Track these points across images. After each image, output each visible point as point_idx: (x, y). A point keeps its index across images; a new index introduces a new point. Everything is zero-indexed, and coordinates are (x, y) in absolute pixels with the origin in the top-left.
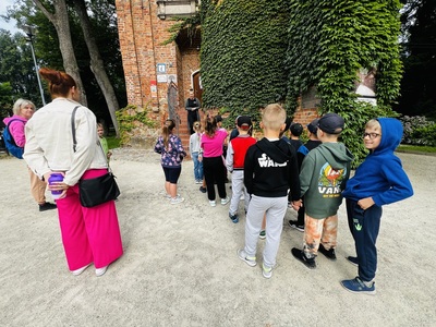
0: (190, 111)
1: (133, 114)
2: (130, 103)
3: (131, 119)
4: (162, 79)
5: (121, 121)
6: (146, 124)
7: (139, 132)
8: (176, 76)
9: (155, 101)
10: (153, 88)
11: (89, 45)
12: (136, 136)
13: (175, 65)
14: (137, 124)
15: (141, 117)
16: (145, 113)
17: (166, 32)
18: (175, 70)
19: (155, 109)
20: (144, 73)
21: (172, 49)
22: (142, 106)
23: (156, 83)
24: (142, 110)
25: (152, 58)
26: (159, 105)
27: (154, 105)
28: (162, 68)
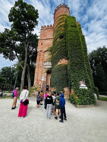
0: (47, 88)
1: (34, 88)
2: (34, 85)
3: (33, 89)
4: (42, 80)
5: (31, 90)
6: (37, 90)
7: (34, 93)
8: (46, 79)
9: (40, 85)
10: (40, 82)
11: (28, 71)
12: (34, 94)
13: (46, 77)
14: (35, 90)
15: (36, 89)
16: (37, 88)
17: (45, 71)
18: (46, 78)
19: (40, 87)
20: (39, 78)
21: (46, 74)
22: (37, 86)
23: (41, 81)
24: (36, 87)
25: (41, 76)
26: (41, 86)
27: (40, 86)
28: (43, 77)
